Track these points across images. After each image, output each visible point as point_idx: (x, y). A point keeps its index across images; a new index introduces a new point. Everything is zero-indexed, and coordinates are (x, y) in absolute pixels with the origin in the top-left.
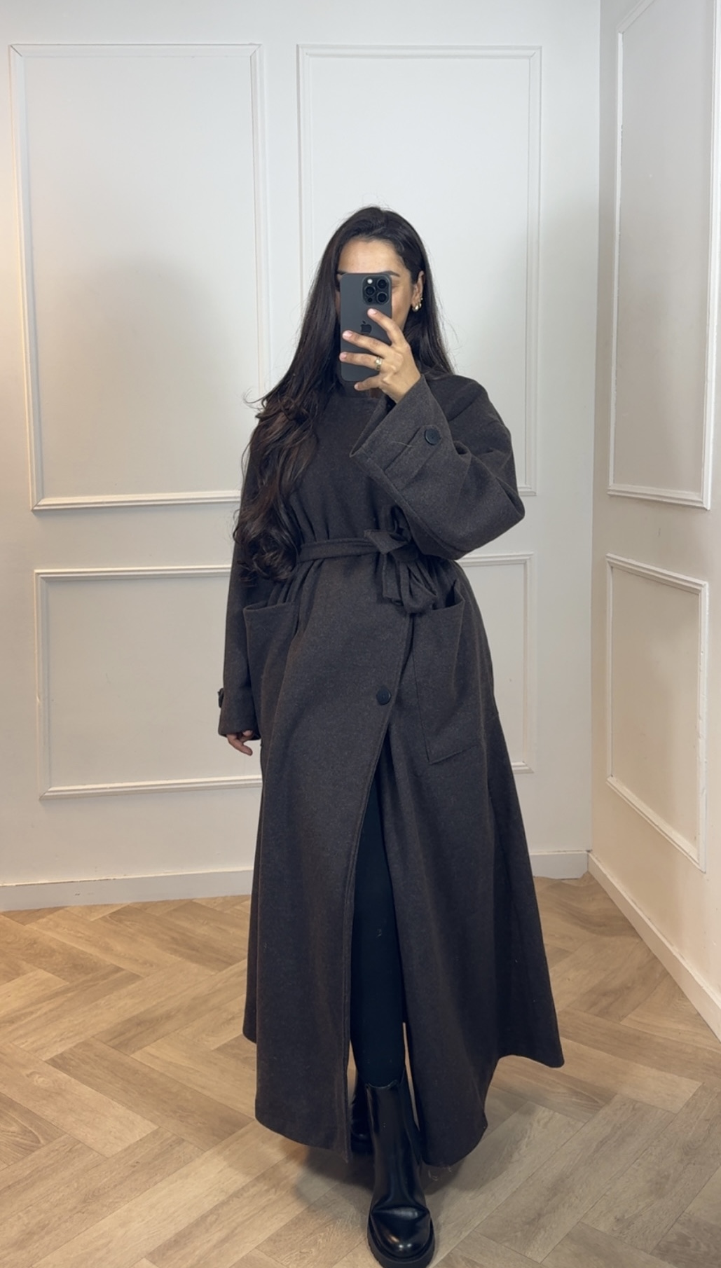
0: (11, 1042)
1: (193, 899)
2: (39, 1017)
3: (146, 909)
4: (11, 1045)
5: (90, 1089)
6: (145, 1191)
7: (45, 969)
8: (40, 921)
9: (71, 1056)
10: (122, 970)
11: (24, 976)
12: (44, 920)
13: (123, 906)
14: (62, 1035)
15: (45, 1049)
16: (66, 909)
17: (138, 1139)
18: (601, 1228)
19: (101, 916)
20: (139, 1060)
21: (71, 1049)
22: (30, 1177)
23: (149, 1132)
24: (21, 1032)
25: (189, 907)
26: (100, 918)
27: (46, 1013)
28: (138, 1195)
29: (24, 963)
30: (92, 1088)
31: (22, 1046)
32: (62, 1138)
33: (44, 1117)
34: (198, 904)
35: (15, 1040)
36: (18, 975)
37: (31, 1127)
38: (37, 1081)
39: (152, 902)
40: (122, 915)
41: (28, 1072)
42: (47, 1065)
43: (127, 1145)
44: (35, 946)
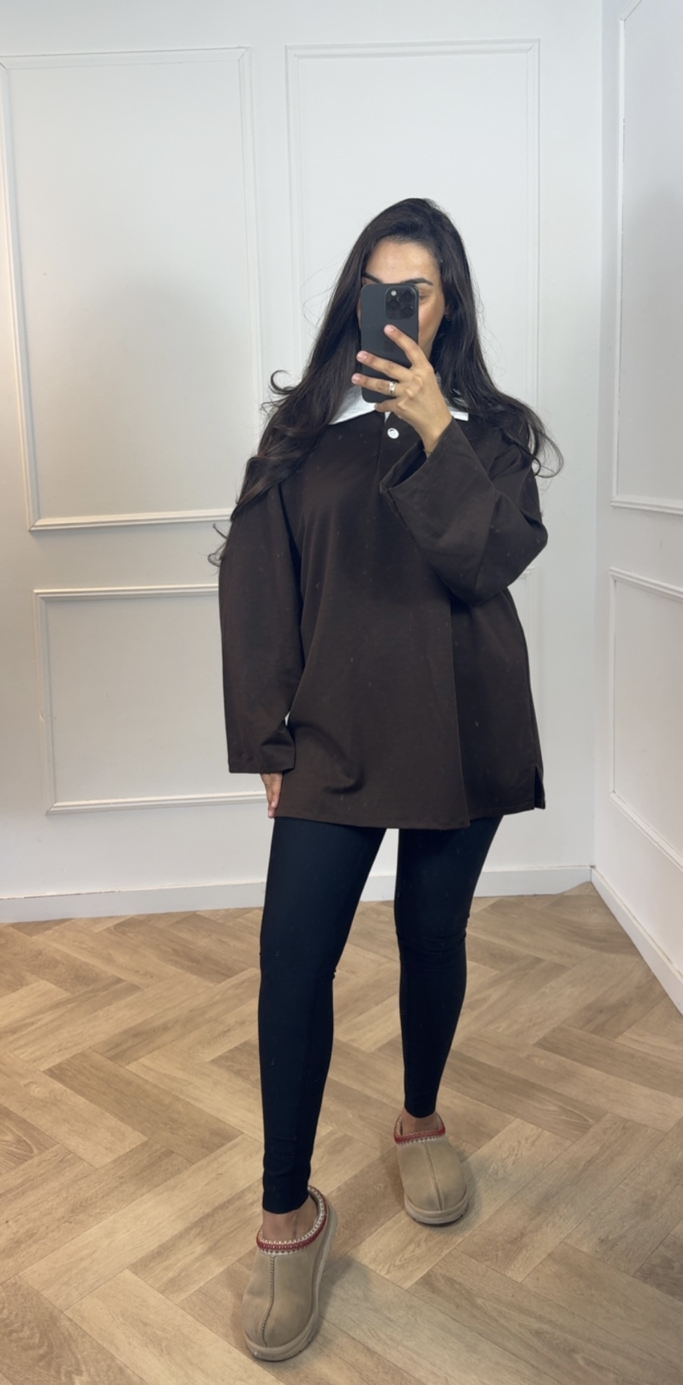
0: (11, 1052)
1: (197, 911)
2: (40, 1028)
3: (149, 921)
4: (11, 1055)
5: (84, 1099)
6: (131, 1203)
7: (48, 980)
8: (47, 932)
9: (69, 1068)
10: (124, 981)
11: (27, 987)
12: (49, 932)
13: (127, 918)
14: (60, 1046)
15: (44, 1059)
16: (73, 921)
17: (128, 1150)
18: (585, 1250)
19: (105, 927)
20: (134, 1071)
21: (67, 1060)
22: (22, 1186)
23: (138, 1144)
24: (22, 1042)
25: (192, 919)
26: (105, 930)
27: (46, 1024)
28: (125, 1205)
29: (29, 974)
30: (87, 1099)
31: (21, 1057)
32: (54, 1149)
33: (38, 1127)
34: (200, 916)
35: (16, 1049)
36: (22, 985)
37: (25, 1136)
38: (34, 1091)
39: (156, 914)
40: (126, 926)
41: (26, 1082)
42: (44, 1074)
43: (117, 1156)
44: (40, 957)
